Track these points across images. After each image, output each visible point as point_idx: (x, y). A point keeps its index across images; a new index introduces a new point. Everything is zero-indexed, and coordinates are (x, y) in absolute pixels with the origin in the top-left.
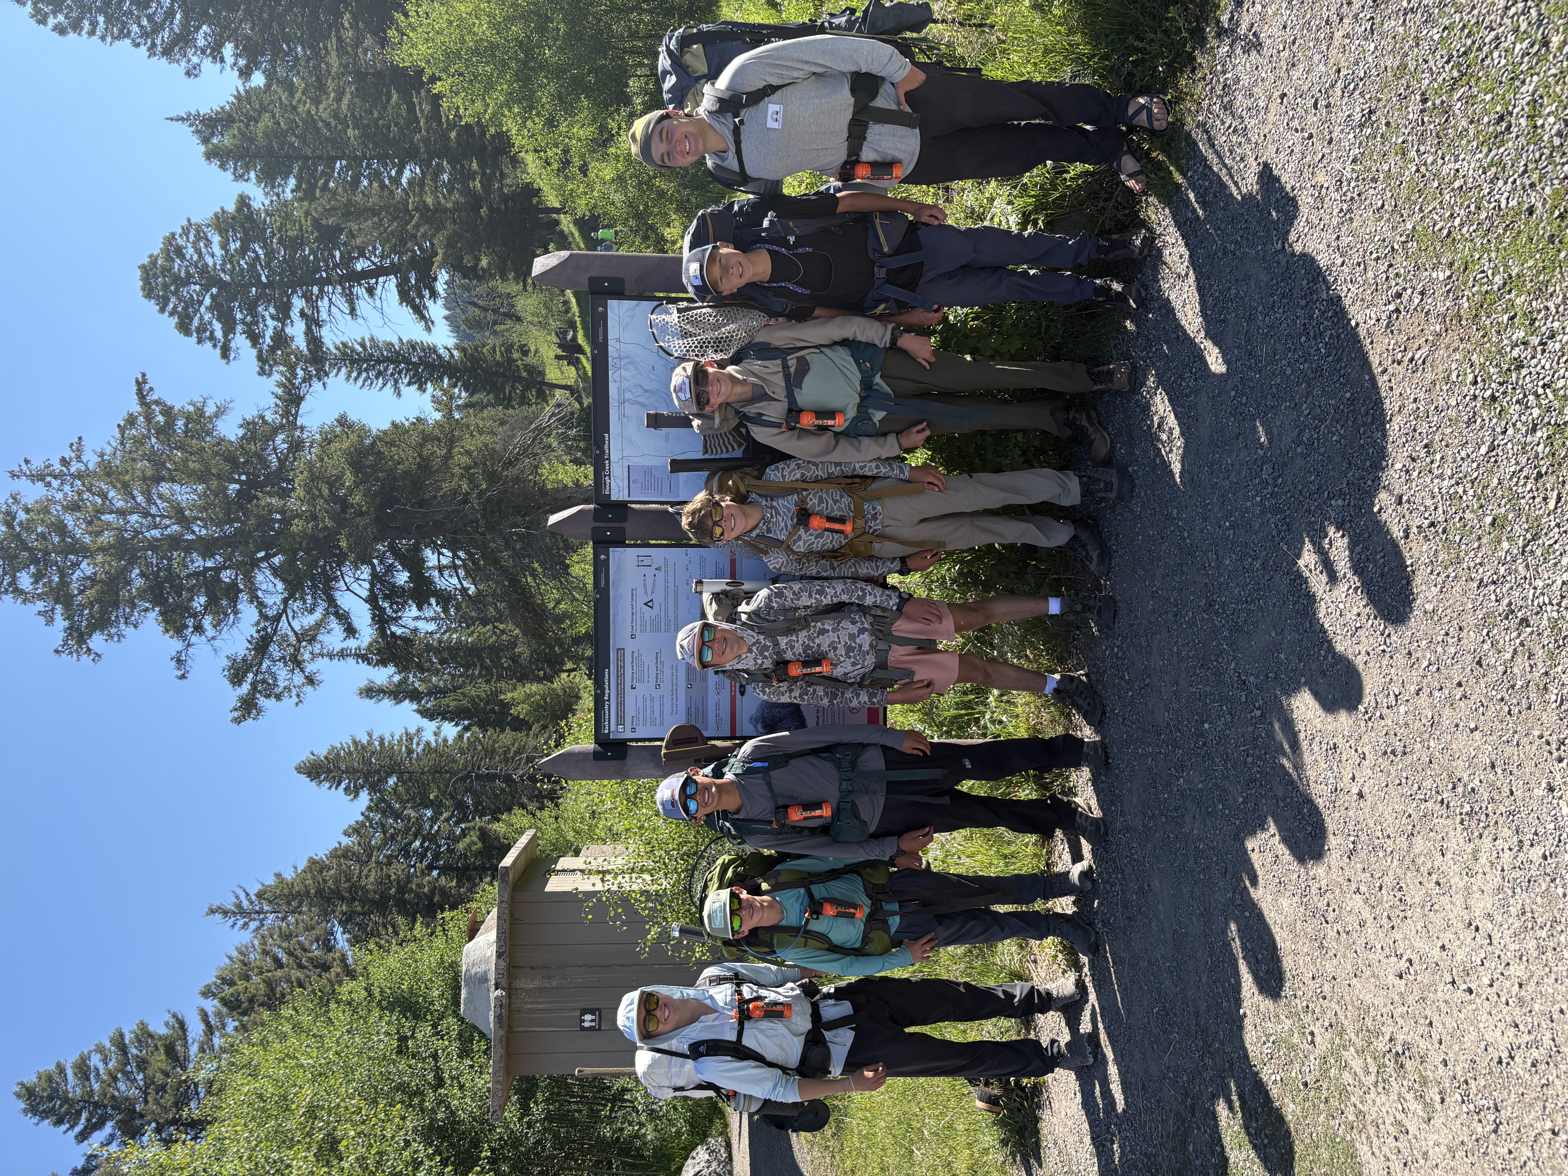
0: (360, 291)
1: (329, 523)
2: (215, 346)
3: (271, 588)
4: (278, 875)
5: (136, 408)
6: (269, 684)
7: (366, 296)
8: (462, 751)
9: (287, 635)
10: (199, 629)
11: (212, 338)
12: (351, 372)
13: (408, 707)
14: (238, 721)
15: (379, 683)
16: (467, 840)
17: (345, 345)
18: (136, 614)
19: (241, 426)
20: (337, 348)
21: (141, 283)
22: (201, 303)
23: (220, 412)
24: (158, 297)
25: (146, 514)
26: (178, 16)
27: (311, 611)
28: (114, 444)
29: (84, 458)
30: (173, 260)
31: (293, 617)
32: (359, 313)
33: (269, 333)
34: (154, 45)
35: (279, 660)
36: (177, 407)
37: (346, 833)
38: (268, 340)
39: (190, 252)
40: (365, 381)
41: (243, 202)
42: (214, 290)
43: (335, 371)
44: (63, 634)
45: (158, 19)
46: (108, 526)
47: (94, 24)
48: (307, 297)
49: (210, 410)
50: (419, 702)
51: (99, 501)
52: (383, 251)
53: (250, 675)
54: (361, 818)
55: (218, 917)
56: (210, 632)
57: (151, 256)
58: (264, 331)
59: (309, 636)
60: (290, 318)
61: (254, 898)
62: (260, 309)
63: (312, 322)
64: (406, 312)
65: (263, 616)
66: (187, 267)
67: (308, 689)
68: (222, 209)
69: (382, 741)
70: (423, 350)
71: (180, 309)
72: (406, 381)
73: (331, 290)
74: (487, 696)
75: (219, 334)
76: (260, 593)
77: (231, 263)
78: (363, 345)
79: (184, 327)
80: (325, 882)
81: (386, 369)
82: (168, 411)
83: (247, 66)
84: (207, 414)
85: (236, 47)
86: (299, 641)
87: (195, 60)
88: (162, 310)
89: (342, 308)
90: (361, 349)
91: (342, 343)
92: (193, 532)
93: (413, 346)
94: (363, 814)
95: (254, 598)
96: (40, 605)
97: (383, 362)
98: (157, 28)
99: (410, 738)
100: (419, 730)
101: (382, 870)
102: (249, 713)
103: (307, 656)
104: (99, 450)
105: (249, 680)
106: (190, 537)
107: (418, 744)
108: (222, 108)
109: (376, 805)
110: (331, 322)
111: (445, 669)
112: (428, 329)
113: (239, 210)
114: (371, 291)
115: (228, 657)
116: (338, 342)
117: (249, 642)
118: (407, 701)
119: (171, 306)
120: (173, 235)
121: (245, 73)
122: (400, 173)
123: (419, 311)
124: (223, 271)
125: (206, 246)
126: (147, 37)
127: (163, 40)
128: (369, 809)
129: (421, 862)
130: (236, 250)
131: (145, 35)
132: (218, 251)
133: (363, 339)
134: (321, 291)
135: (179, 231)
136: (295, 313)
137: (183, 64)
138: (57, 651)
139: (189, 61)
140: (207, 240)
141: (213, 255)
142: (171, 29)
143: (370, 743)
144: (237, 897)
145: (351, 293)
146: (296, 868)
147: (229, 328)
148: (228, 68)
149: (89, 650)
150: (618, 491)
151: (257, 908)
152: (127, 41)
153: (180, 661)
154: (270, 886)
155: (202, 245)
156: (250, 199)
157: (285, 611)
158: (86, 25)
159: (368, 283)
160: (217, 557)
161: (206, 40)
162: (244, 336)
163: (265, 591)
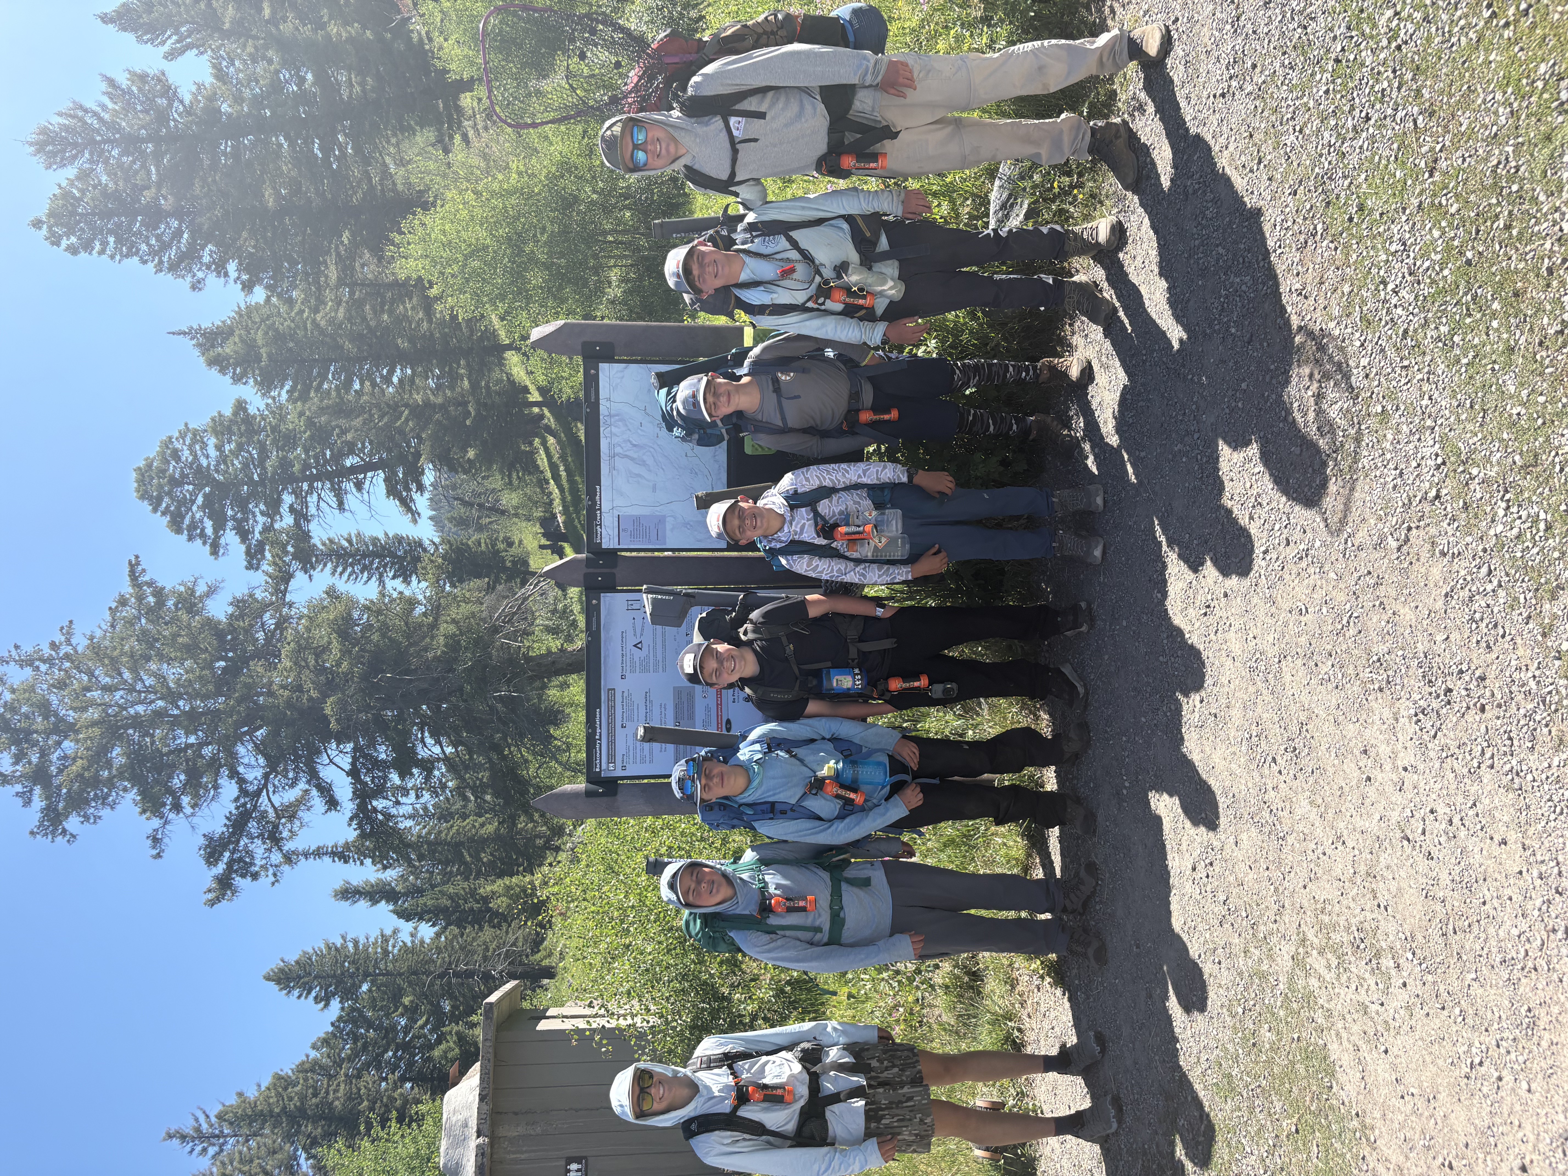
0: (349, 486)
1: (314, 694)
2: (204, 543)
3: (253, 763)
4: (240, 1094)
5: (127, 589)
6: (246, 863)
7: (354, 490)
8: (439, 951)
9: (266, 812)
10: (177, 807)
11: (203, 535)
12: (336, 567)
13: (384, 907)
14: (212, 903)
15: (355, 883)
16: (443, 1046)
17: (331, 541)
18: (114, 794)
19: (231, 604)
20: (324, 544)
21: (136, 485)
22: (193, 502)
23: (212, 591)
24: (150, 498)
25: (132, 690)
26: (186, 236)
27: (292, 786)
28: (104, 627)
29: (74, 641)
30: (168, 463)
31: (274, 792)
32: (347, 507)
33: (258, 528)
34: (161, 262)
35: (258, 837)
36: (168, 587)
37: (314, 1047)
38: (257, 535)
39: (186, 454)
40: (350, 575)
41: (240, 406)
42: (207, 489)
43: (321, 566)
44: (39, 815)
45: (166, 238)
46: (92, 703)
47: (104, 244)
48: (297, 493)
49: (201, 589)
50: (396, 903)
51: (85, 678)
52: (371, 450)
53: (227, 854)
54: (330, 1029)
55: (176, 1142)
56: (188, 810)
57: (146, 459)
58: (253, 527)
59: (290, 812)
60: (279, 513)
61: (213, 1120)
62: (251, 506)
63: (301, 515)
64: (393, 505)
65: (243, 792)
66: (181, 468)
67: (286, 868)
68: (219, 412)
69: (356, 943)
70: (409, 544)
71: (172, 508)
72: (391, 574)
73: (320, 486)
74: (466, 894)
75: (209, 531)
76: (241, 769)
77: (225, 463)
78: (349, 541)
79: (176, 525)
80: (291, 1099)
81: (372, 563)
82: (159, 593)
83: (249, 280)
84: (198, 594)
85: (240, 264)
86: (279, 817)
87: (200, 275)
88: (155, 510)
89: (331, 503)
90: (347, 545)
91: (329, 539)
92: (178, 707)
93: (399, 539)
94: (333, 1024)
95: (234, 774)
96: (19, 788)
97: (369, 556)
98: (165, 246)
99: (385, 939)
100: (395, 932)
101: (351, 1083)
102: (224, 895)
103: (285, 834)
104: (89, 633)
105: (225, 860)
106: (176, 712)
107: (394, 946)
108: (223, 322)
109: (348, 1015)
110: (319, 516)
111: (423, 866)
112: (415, 521)
113: (235, 414)
114: (359, 486)
115: (204, 835)
116: (325, 539)
117: (227, 818)
118: (383, 902)
119: (164, 505)
120: (170, 438)
121: (248, 287)
122: (391, 372)
123: (406, 504)
124: (217, 471)
125: (202, 449)
126: (155, 255)
127: (170, 258)
128: (340, 1018)
129: (393, 1073)
130: (230, 451)
131: (153, 253)
132: (213, 452)
133: (350, 535)
134: (311, 487)
135: (177, 434)
136: (284, 509)
137: (189, 279)
138: (32, 833)
139: (194, 276)
140: (203, 443)
141: (207, 457)
142: (179, 248)
143: (344, 947)
144: (197, 1120)
145: (340, 488)
146: (259, 1086)
147: (220, 525)
148: (231, 281)
149: (64, 831)
150: (608, 538)
151: (217, 1132)
152: (136, 259)
153: (156, 840)
154: (231, 1106)
155: (198, 447)
156: (246, 403)
157: (265, 786)
158: (97, 246)
159: (357, 478)
160: (200, 733)
161: (211, 256)
162: (234, 532)
163: (248, 766)
